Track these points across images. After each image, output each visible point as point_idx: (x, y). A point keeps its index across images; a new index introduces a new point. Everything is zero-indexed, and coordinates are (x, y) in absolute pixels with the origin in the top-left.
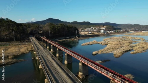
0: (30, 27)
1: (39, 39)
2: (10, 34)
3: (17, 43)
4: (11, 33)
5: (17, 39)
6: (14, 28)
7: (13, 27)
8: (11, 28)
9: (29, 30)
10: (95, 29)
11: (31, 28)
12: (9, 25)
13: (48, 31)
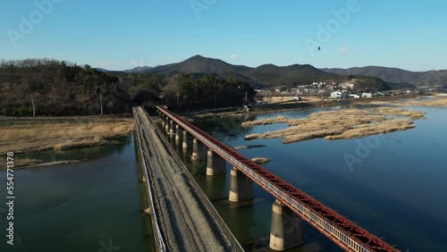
0: (135, 84)
1: (152, 112)
2: (92, 99)
3: (108, 119)
4: (95, 97)
5: (107, 111)
6: (101, 87)
7: (100, 84)
8: (96, 87)
9: (133, 91)
10: (323, 86)
11: (140, 87)
12: (92, 80)
13: (175, 94)
